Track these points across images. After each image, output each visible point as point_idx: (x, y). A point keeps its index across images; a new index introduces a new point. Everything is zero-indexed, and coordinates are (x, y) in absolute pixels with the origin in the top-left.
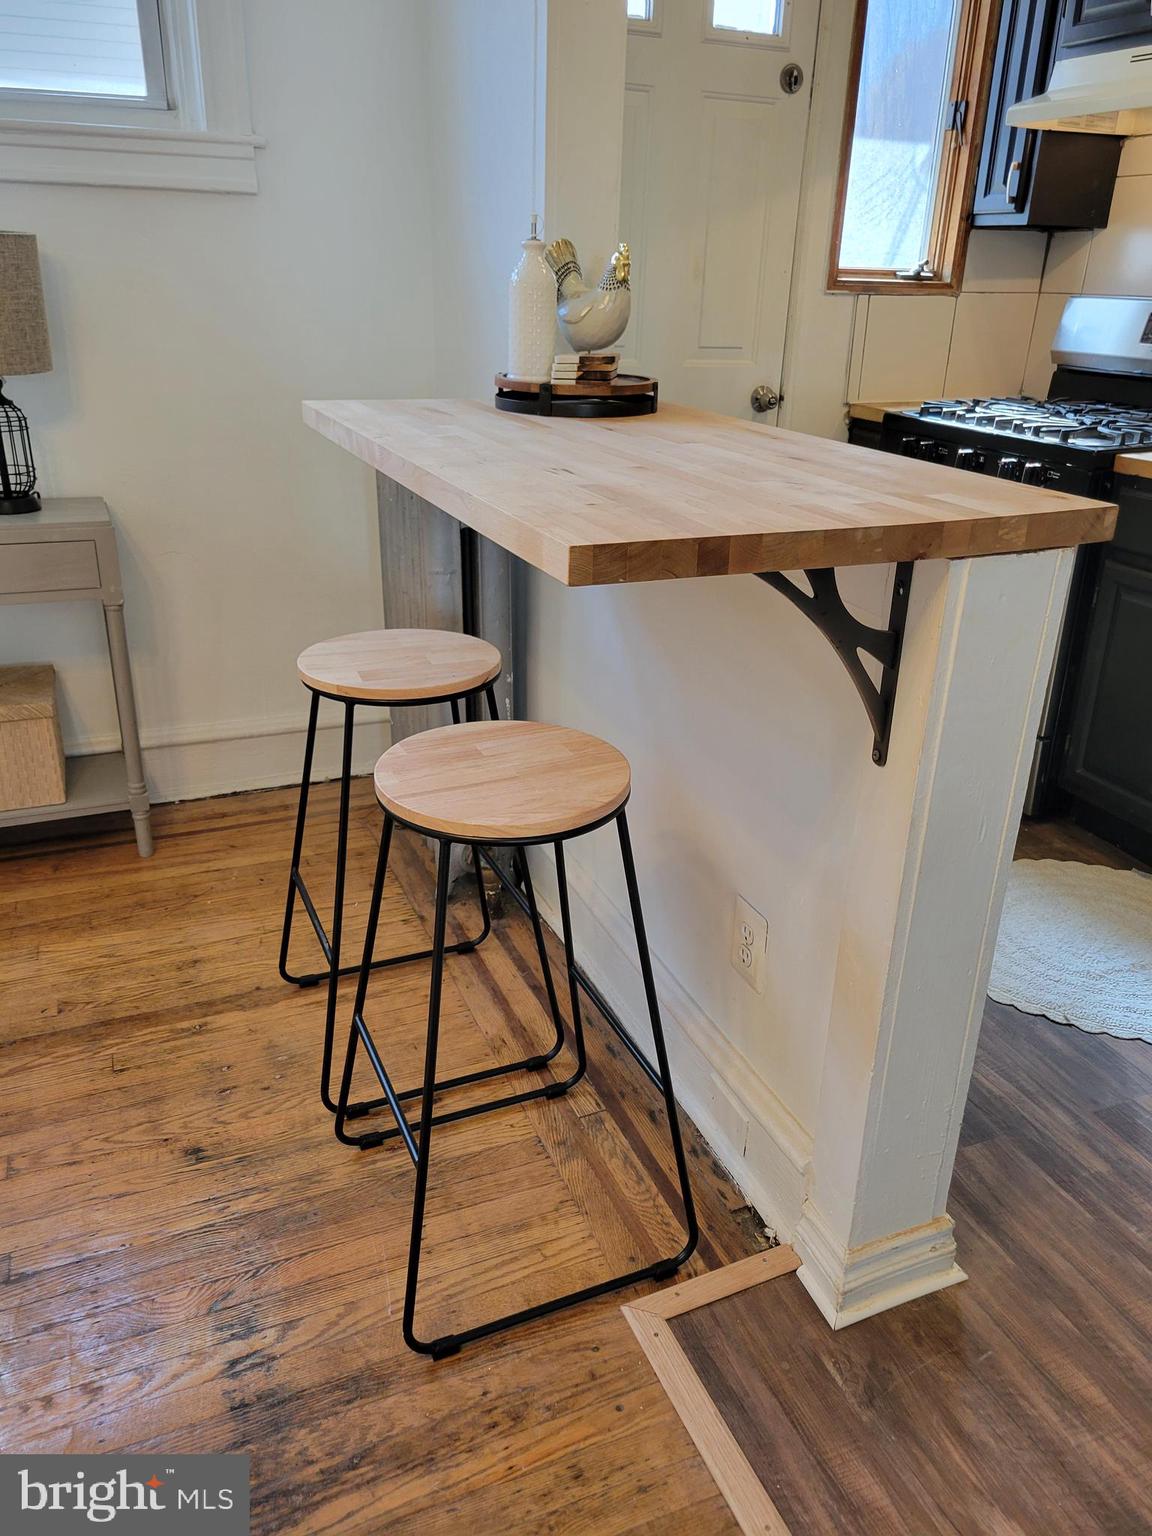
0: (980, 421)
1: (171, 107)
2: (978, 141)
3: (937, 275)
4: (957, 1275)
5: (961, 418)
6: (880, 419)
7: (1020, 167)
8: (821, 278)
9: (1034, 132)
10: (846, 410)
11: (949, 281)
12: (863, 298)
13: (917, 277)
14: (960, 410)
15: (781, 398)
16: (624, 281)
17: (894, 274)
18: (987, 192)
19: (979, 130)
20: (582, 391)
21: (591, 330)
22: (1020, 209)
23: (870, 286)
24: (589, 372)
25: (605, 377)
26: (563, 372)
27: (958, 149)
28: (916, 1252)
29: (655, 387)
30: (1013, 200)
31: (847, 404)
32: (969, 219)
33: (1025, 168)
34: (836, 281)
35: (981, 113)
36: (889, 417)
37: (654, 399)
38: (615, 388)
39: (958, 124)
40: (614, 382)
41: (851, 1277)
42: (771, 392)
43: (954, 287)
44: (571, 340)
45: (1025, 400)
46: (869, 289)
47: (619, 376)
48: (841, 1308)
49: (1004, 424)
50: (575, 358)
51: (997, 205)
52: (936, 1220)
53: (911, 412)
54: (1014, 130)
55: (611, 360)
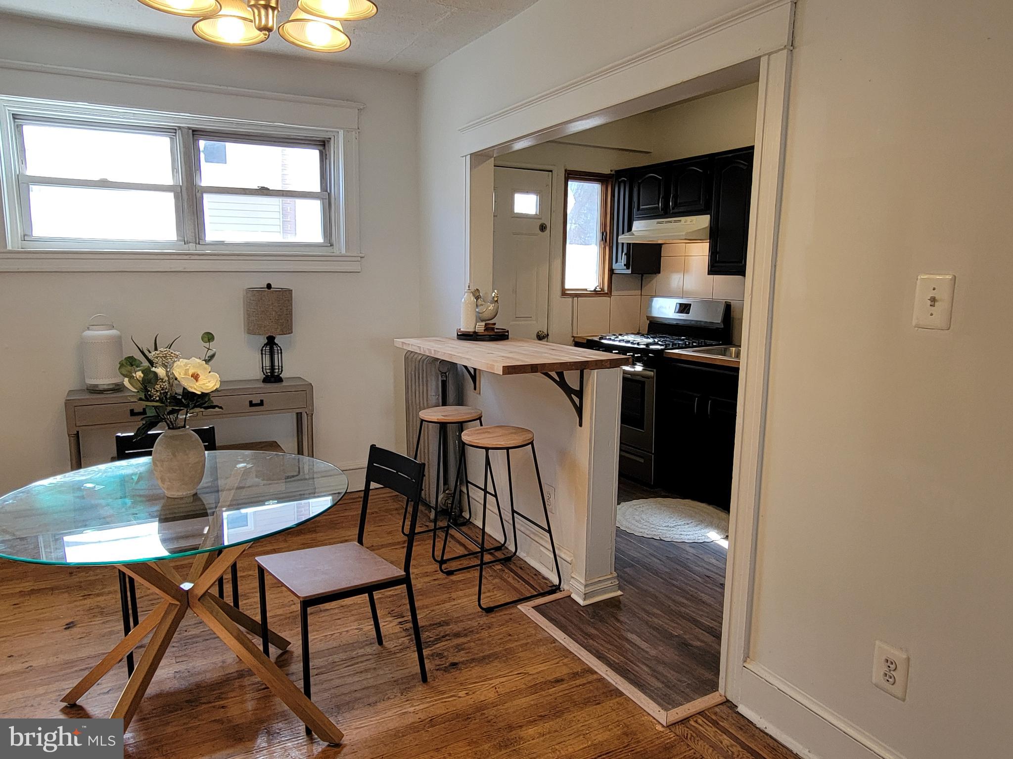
0: (620, 341)
1: (332, 245)
2: (611, 245)
3: (602, 290)
4: (619, 593)
5: (614, 340)
6: (585, 341)
7: (626, 254)
8: (559, 293)
9: (630, 244)
10: (573, 338)
11: (606, 292)
12: (575, 299)
13: (595, 291)
14: (613, 338)
15: (548, 335)
16: (497, 301)
17: (586, 290)
18: (617, 262)
19: (611, 241)
20: (486, 333)
21: (486, 315)
22: (628, 268)
23: (578, 295)
24: (487, 327)
25: (493, 329)
26: (480, 328)
27: (605, 248)
28: (606, 583)
29: (508, 332)
30: (625, 265)
31: (573, 337)
32: (611, 271)
33: (628, 254)
34: (564, 293)
35: (611, 235)
36: (588, 340)
37: (508, 335)
38: (496, 332)
39: (604, 239)
40: (496, 331)
41: (587, 589)
42: (543, 332)
43: (609, 294)
44: (480, 319)
45: (638, 334)
46: (578, 296)
47: (497, 329)
48: (585, 599)
49: (628, 342)
50: (483, 324)
51: (620, 266)
52: (611, 573)
53: (596, 339)
54: (623, 244)
55: (495, 324)
